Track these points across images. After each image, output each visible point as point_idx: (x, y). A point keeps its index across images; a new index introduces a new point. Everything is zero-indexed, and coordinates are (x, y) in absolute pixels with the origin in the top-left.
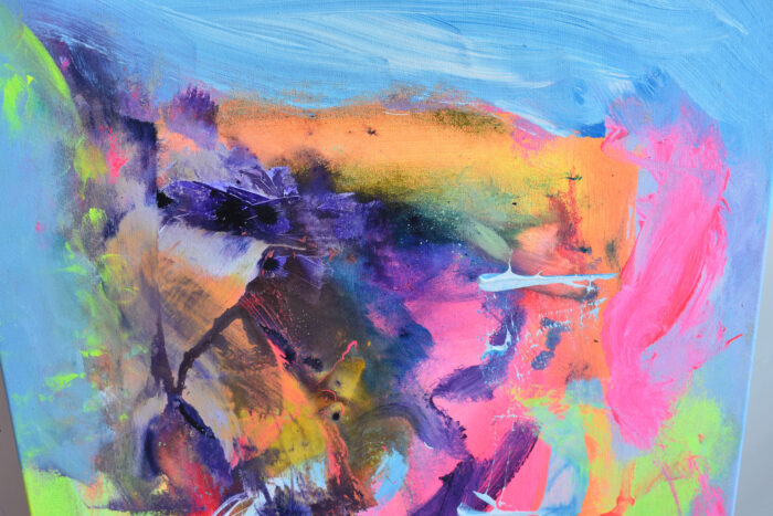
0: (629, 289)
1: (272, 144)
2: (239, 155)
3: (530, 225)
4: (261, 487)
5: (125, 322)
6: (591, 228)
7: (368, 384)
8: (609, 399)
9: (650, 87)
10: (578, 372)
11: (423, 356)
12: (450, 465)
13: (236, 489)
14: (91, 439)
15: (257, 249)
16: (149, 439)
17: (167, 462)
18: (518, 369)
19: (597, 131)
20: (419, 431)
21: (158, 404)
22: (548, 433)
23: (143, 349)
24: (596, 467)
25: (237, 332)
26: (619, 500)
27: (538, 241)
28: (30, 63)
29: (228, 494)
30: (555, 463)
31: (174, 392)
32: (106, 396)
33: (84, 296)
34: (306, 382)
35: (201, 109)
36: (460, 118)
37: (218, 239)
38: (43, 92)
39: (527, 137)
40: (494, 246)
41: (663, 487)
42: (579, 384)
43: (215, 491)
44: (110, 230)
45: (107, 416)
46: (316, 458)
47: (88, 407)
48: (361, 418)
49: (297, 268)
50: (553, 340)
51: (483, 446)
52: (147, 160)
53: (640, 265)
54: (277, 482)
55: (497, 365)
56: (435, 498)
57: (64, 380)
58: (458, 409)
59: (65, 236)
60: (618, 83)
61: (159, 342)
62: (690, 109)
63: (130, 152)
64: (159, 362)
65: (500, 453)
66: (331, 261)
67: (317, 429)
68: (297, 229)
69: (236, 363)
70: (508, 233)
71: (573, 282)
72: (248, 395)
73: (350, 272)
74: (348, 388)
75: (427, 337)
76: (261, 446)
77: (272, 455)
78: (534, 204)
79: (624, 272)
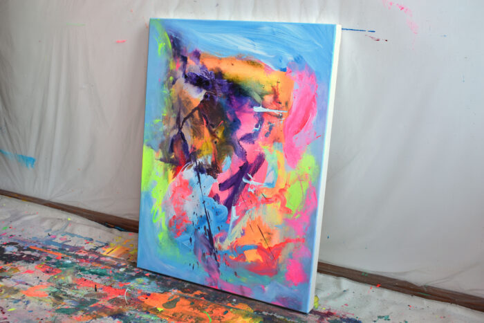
0: (291, 116)
1: (211, 65)
2: (204, 67)
3: (267, 94)
4: (195, 161)
5: (173, 107)
6: (282, 97)
7: (225, 134)
8: (284, 150)
9: (298, 60)
10: (276, 140)
11: (238, 128)
12: (242, 163)
13: (189, 161)
14: (160, 139)
15: (204, 92)
16: (173, 141)
17: (175, 149)
18: (261, 137)
19: (284, 70)
20: (235, 150)
21: (176, 132)
22: (268, 158)
23: (175, 115)
24: (280, 172)
25: (196, 114)
26: (286, 185)
27: (268, 99)
28: (165, 41)
29: (188, 162)
30: (269, 168)
31: (180, 128)
32: (165, 127)
33: (166, 99)
34: (210, 131)
35: (197, 55)
36: (253, 63)
37: (196, 88)
38: (166, 47)
39: (268, 70)
40: (258, 99)
41: (298, 182)
42: (276, 144)
43: (185, 160)
44: (174, 83)
45: (164, 133)
46: (209, 154)
47: (161, 130)
48: (222, 144)
49: (212, 98)
50: (271, 128)
51: (251, 159)
52: (184, 66)
53: (294, 110)
54: (200, 160)
55: (256, 133)
56: (237, 173)
57: (157, 121)
58: (246, 146)
59: (164, 83)
60: (290, 58)
61: (179, 114)
62: (308, 67)
63: (181, 64)
64: (178, 119)
65: (255, 161)
66: (220, 98)
67: (211, 145)
68: (213, 88)
69: (195, 123)
70: (261, 95)
71: (276, 112)
72: (197, 133)
73: (224, 101)
74: (220, 135)
75: (240, 123)
76: (197, 148)
77: (200, 151)
78: (268, 89)
79: (290, 111)
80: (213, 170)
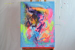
7: (37, 20)
8: (48, 21)
14: (24, 22)
21: (27, 21)
24: (48, 25)
25: (32, 17)
27: (45, 13)
28: (24, 5)
34: (34, 20)
35: (31, 7)
36: (41, 8)
37: (31, 13)
50: (46, 18)
56: (40, 26)
58: (41, 21)
60: (48, 7)
63: (28, 9)
64: (28, 18)
65: (43, 24)
68: (34, 12)
73: (37, 14)
75: (40, 18)
77: (33, 23)
79: (48, 15)
80: (36, 26)
